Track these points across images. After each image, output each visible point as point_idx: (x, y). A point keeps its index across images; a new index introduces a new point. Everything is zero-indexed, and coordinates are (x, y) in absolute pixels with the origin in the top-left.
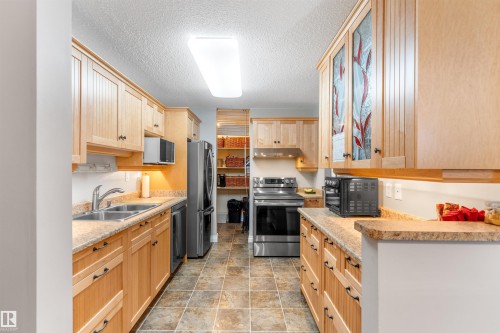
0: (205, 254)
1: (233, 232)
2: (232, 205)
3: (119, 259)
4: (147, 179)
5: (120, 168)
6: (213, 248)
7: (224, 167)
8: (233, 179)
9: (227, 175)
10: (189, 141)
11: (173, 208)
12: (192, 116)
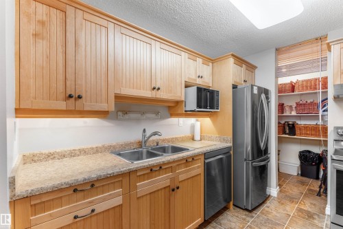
0: (254, 209)
1: (305, 189)
2: (305, 157)
3: (118, 201)
4: (198, 125)
5: (172, 115)
6: (268, 203)
7: (294, 113)
8: (306, 127)
9: (299, 122)
10: (235, 87)
11: (207, 155)
12: (240, 61)
